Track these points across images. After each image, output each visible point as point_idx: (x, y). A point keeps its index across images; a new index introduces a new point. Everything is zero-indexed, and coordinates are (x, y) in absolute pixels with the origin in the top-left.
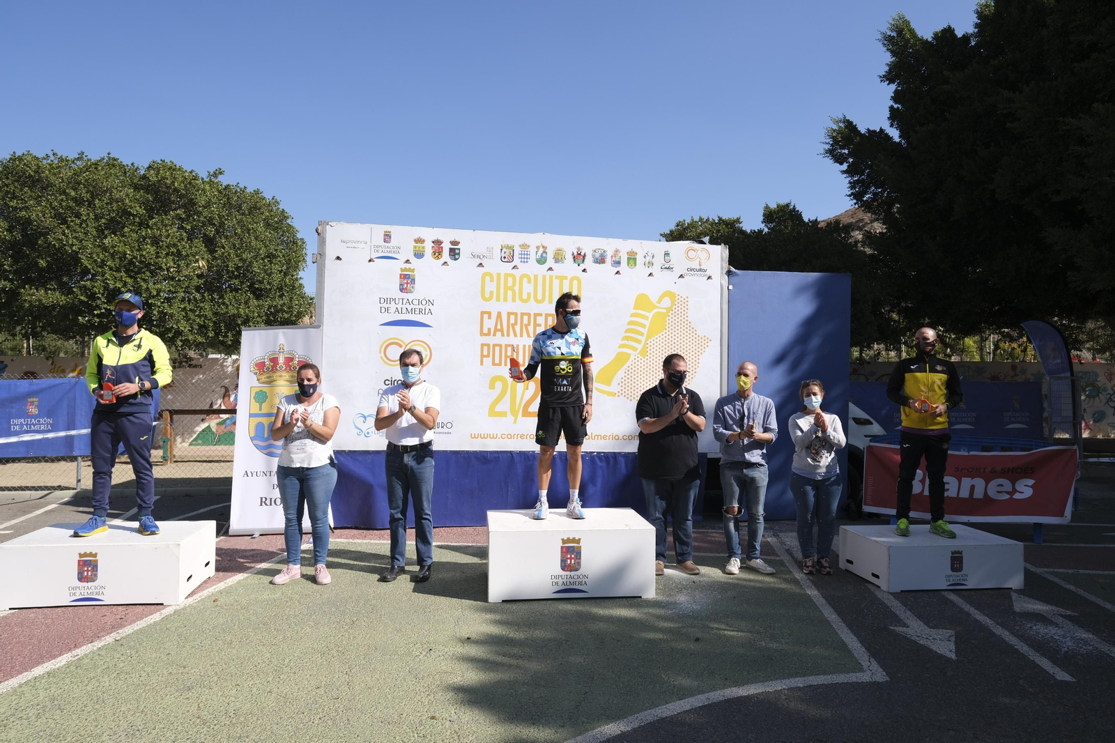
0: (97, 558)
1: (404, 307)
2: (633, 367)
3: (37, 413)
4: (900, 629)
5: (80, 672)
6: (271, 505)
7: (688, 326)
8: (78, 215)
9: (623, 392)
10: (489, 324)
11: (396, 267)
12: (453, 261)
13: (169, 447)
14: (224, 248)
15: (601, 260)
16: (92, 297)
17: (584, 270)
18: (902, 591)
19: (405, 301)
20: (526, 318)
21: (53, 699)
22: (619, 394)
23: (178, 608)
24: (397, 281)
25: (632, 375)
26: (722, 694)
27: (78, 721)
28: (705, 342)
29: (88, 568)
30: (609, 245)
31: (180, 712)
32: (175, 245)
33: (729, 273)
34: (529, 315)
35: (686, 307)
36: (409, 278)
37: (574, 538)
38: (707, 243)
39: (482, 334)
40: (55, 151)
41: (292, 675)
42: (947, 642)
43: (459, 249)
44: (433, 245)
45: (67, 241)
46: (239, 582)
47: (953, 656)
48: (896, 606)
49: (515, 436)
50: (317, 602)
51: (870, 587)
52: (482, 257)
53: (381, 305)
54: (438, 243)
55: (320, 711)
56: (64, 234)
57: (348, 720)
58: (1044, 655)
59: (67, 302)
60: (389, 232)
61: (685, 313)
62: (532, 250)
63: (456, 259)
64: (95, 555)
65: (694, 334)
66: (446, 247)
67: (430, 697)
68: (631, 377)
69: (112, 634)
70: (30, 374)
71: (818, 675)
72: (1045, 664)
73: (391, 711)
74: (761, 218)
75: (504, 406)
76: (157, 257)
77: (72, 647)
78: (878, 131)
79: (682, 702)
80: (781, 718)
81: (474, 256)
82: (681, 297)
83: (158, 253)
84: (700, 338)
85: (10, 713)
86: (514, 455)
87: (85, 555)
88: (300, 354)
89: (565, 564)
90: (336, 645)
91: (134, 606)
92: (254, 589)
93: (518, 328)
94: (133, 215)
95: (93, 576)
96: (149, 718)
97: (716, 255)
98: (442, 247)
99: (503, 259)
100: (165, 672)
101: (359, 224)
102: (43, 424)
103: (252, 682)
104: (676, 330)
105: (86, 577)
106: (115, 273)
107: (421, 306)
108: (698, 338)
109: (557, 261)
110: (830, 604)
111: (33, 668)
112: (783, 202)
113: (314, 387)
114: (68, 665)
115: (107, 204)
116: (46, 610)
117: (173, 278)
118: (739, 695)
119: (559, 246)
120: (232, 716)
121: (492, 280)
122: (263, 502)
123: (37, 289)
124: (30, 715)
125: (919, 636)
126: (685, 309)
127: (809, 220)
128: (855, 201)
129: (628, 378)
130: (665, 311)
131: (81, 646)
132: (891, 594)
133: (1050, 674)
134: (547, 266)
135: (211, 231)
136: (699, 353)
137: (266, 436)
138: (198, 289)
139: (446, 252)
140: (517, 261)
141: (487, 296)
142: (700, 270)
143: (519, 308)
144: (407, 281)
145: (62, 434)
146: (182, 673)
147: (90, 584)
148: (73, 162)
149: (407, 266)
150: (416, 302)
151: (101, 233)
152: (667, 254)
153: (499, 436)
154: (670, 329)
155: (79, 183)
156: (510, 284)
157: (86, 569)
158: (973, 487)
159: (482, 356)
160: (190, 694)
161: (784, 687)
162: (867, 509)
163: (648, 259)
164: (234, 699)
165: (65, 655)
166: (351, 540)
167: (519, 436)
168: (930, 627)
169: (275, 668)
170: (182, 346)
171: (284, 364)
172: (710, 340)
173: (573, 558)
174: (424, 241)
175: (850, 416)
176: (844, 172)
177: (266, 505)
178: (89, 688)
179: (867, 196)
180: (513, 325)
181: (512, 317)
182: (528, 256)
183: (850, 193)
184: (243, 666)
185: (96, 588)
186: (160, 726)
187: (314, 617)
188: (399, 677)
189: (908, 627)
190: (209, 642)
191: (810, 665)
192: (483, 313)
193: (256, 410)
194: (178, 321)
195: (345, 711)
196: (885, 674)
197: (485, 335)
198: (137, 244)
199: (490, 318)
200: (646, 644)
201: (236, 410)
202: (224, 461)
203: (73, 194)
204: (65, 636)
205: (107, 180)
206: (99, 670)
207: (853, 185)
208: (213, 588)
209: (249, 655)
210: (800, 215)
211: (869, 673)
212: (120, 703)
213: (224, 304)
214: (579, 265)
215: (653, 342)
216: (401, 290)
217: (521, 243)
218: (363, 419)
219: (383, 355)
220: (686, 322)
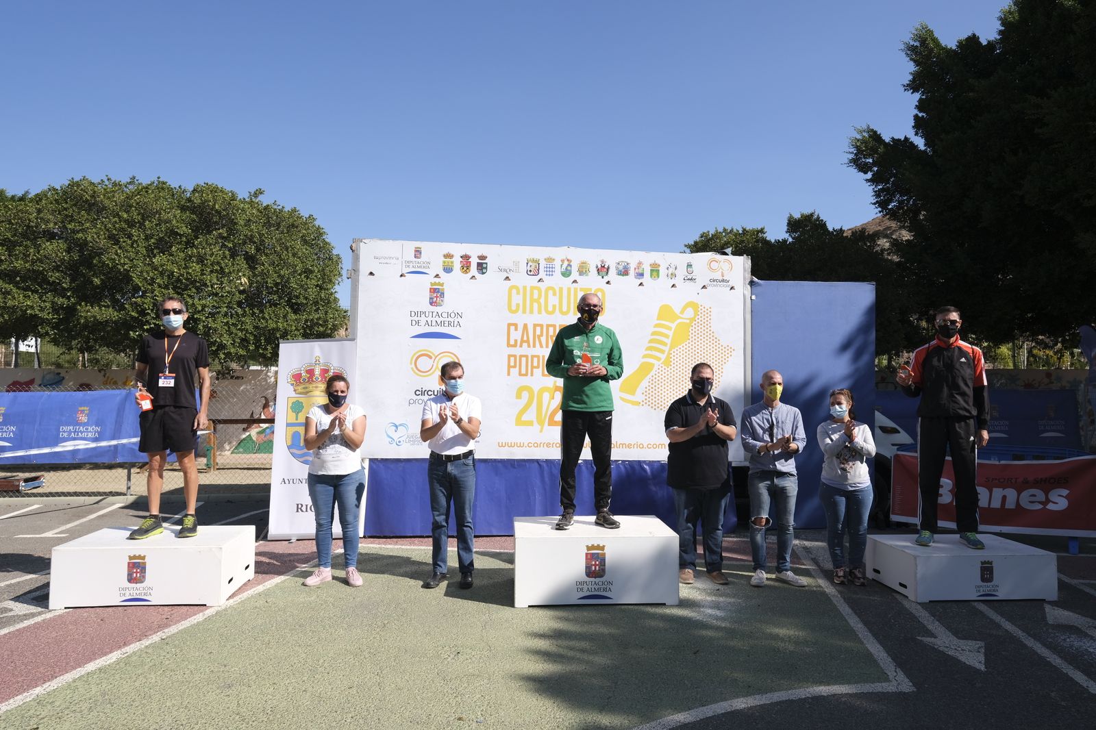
0: (146, 561)
1: (434, 320)
3: (86, 421)
4: (928, 640)
5: (129, 669)
8: (130, 236)
9: (647, 401)
10: (516, 335)
11: (426, 282)
12: (481, 275)
13: (212, 455)
14: (263, 265)
15: (625, 272)
16: (143, 313)
17: (608, 283)
18: (930, 601)
19: (435, 314)
21: (104, 694)
22: (644, 403)
23: (219, 609)
24: (427, 295)
27: (127, 715)
28: (729, 352)
29: (136, 570)
30: (633, 258)
31: (221, 708)
32: (218, 263)
33: (752, 283)
34: (554, 326)
36: (438, 292)
37: (599, 545)
38: (730, 254)
39: (509, 345)
40: (110, 177)
41: (326, 675)
42: (976, 654)
43: (486, 263)
44: (461, 259)
45: (119, 260)
46: (277, 585)
47: (983, 668)
48: (924, 616)
49: (542, 445)
50: (350, 605)
51: (898, 596)
52: (508, 270)
53: (412, 318)
54: (466, 258)
55: (352, 710)
56: (117, 254)
57: (379, 719)
58: (1077, 668)
59: (120, 318)
60: (419, 248)
62: (557, 264)
63: (483, 273)
64: (144, 558)
65: (717, 344)
66: (474, 261)
67: (457, 699)
69: (159, 633)
70: (85, 386)
71: (842, 684)
72: (1079, 677)
73: (420, 712)
74: (785, 228)
75: (531, 415)
76: (202, 274)
77: (122, 644)
78: (903, 139)
79: (705, 708)
81: (501, 270)
83: (203, 270)
85: (64, 706)
86: (540, 463)
87: (135, 557)
88: (334, 367)
89: (590, 570)
90: (368, 647)
91: (179, 607)
92: (290, 592)
93: (543, 339)
94: (181, 236)
95: (141, 578)
96: (192, 713)
97: (739, 266)
98: (470, 262)
99: (529, 272)
100: (207, 670)
101: (391, 241)
102: (91, 432)
103: (288, 681)
105: (135, 579)
106: (163, 290)
107: (450, 319)
109: (581, 273)
110: (856, 613)
111: (86, 664)
112: (807, 212)
114: (118, 662)
115: (156, 225)
116: (98, 609)
117: (216, 295)
118: (762, 703)
119: (583, 260)
120: (270, 713)
121: (518, 293)
122: (299, 508)
123: (92, 307)
124: (83, 708)
125: (947, 647)
127: (834, 229)
128: (880, 209)
129: (652, 388)
130: (688, 321)
131: (130, 644)
132: (919, 604)
133: (1083, 687)
134: (572, 278)
135: (252, 249)
136: (723, 363)
137: (301, 445)
138: (240, 304)
139: (474, 267)
140: (542, 274)
141: (514, 308)
142: (723, 281)
143: (544, 319)
144: (436, 294)
145: (113, 443)
146: (223, 671)
147: (139, 585)
148: (126, 186)
149: (437, 280)
150: (445, 315)
151: (150, 253)
152: (689, 266)
153: (526, 444)
155: (131, 206)
156: (536, 297)
157: (135, 571)
158: (1004, 498)
159: (509, 367)
160: (231, 691)
161: (808, 695)
162: (895, 518)
163: (671, 271)
164: (271, 697)
165: (116, 652)
166: (383, 546)
167: (545, 445)
168: (959, 638)
169: (310, 668)
170: (225, 358)
171: (320, 375)
174: (453, 256)
175: (878, 424)
176: (867, 180)
177: (302, 511)
178: (137, 684)
179: (893, 204)
180: (539, 337)
181: (538, 329)
182: (553, 270)
183: (875, 201)
184: (280, 665)
185: (144, 589)
186: (203, 721)
187: (347, 619)
188: (428, 679)
189: (936, 637)
190: (249, 642)
191: (834, 674)
192: (509, 325)
193: (292, 420)
194: (222, 335)
195: (376, 711)
196: (911, 684)
197: (512, 346)
198: (183, 263)
199: (516, 329)
200: (670, 651)
201: (274, 419)
202: (264, 469)
203: (125, 216)
204: (115, 634)
205: (156, 203)
206: (146, 667)
207: (877, 194)
208: (252, 590)
209: (286, 655)
210: (825, 224)
211: (895, 683)
212: (165, 698)
213: (264, 318)
214: (603, 277)
215: (676, 352)
216: (431, 304)
217: (546, 256)
218: (395, 428)
219: (413, 366)
220: (709, 332)
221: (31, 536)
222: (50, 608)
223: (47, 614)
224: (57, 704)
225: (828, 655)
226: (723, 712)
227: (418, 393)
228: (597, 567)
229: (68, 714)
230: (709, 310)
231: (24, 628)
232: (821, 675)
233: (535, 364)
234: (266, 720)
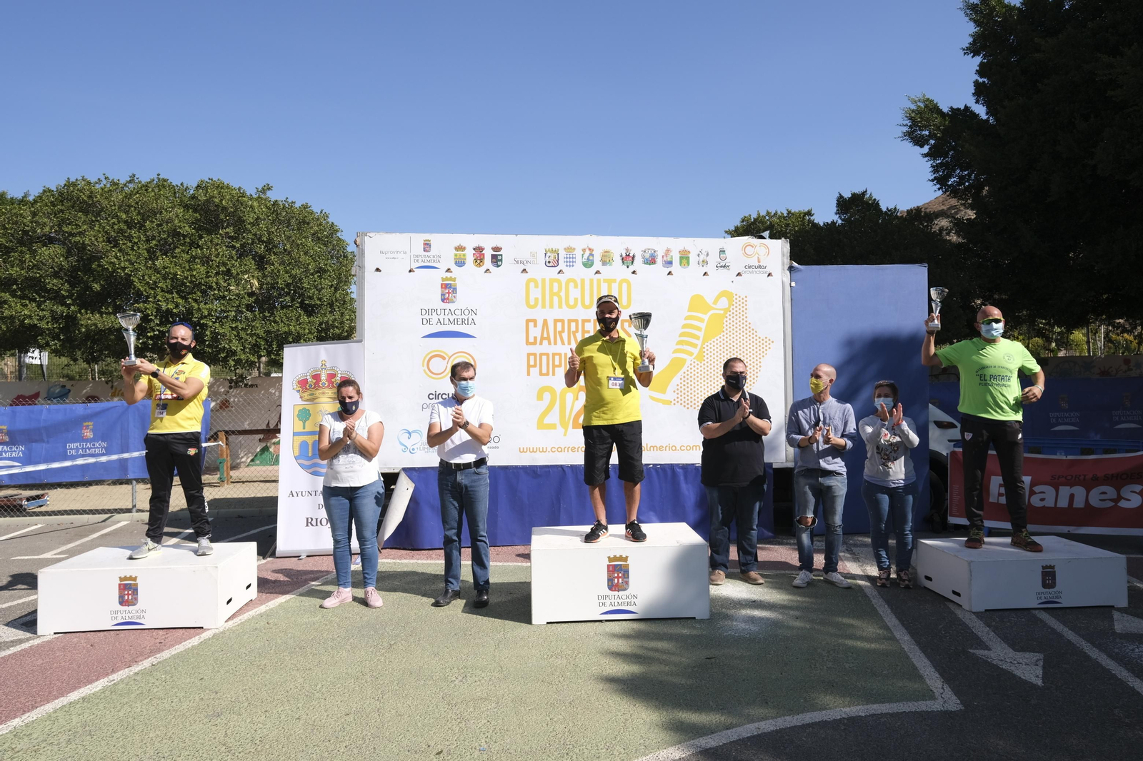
0: (137, 582)
1: (446, 317)
2: (689, 373)
3: (92, 437)
4: (980, 653)
5: (115, 697)
6: (317, 525)
7: (747, 328)
8: (129, 238)
9: (679, 400)
10: (535, 332)
11: (437, 277)
12: (496, 268)
13: (225, 468)
14: (273, 265)
15: (651, 261)
17: (634, 272)
18: (986, 610)
19: (447, 312)
20: (573, 325)
21: (85, 725)
22: (675, 402)
23: (217, 631)
24: (438, 291)
25: (689, 381)
26: (774, 723)
27: (106, 748)
28: (767, 344)
29: (128, 592)
30: (659, 244)
31: (207, 739)
32: (224, 264)
33: (791, 269)
34: (576, 321)
35: (745, 307)
36: (450, 287)
37: (621, 556)
38: (767, 237)
39: (528, 343)
40: (107, 175)
41: (323, 700)
42: (1034, 667)
43: (501, 255)
44: (474, 252)
45: (119, 264)
46: (280, 605)
47: (1040, 683)
48: (980, 629)
49: (566, 449)
50: (356, 625)
51: (950, 605)
52: (525, 262)
53: (423, 317)
54: (479, 250)
56: (117, 258)
57: (374, 748)
60: (428, 240)
61: (744, 313)
62: (578, 253)
63: (498, 266)
64: (135, 579)
65: (754, 336)
66: (488, 253)
67: (461, 725)
68: (688, 383)
69: (150, 659)
70: (92, 398)
71: (883, 703)
73: (420, 739)
74: (835, 209)
75: (553, 417)
76: (208, 277)
77: (109, 671)
78: (962, 108)
80: (837, 749)
81: (517, 262)
82: (739, 297)
83: (208, 272)
84: (761, 340)
85: (42, 739)
86: (565, 469)
87: (125, 578)
88: (342, 371)
89: (612, 583)
90: (371, 670)
91: (174, 630)
92: (294, 612)
93: (565, 335)
94: (184, 236)
95: (134, 600)
96: (176, 745)
97: (776, 251)
98: (484, 254)
99: (547, 264)
100: (197, 698)
101: (398, 234)
102: (97, 448)
103: (282, 708)
104: (734, 332)
105: (127, 601)
106: (167, 294)
107: (463, 316)
108: (759, 340)
109: (604, 263)
110: (903, 625)
111: (69, 693)
112: (858, 190)
113: (356, 403)
114: (103, 691)
115: (158, 225)
116: (89, 634)
117: (224, 297)
118: (792, 725)
119: (607, 248)
120: (258, 743)
121: (536, 286)
122: (309, 522)
123: (92, 314)
124: (62, 740)
125: (1001, 660)
126: (744, 309)
127: (887, 209)
128: (938, 186)
129: (684, 385)
130: (722, 312)
131: (118, 671)
132: (974, 613)
134: (594, 269)
135: (261, 249)
136: (761, 356)
137: (310, 455)
138: (249, 308)
139: (488, 259)
140: (562, 266)
141: (532, 303)
142: (759, 267)
143: (566, 314)
144: (448, 290)
145: (114, 457)
146: (213, 699)
147: (131, 608)
148: (125, 185)
149: (448, 275)
150: (458, 312)
151: (152, 255)
152: (722, 251)
153: (549, 449)
154: (728, 332)
155: (130, 206)
156: (555, 289)
157: (126, 592)
158: (1072, 496)
159: (529, 366)
160: (219, 720)
161: (844, 716)
162: (953, 520)
163: (702, 257)
164: (261, 726)
165: (102, 680)
166: (398, 561)
167: (570, 449)
168: (1015, 650)
169: (307, 694)
170: (235, 366)
171: (327, 380)
172: (773, 342)
173: (620, 577)
174: (465, 248)
175: (930, 419)
176: (925, 155)
177: (312, 525)
178: (121, 714)
179: (952, 180)
180: (560, 333)
181: (559, 325)
182: (574, 260)
183: (933, 177)
184: (275, 691)
185: (137, 612)
186: (186, 753)
187: (352, 640)
188: (432, 703)
189: (990, 650)
190: (244, 667)
192: (528, 321)
193: (299, 428)
194: (231, 341)
195: (372, 739)
196: (959, 702)
197: (531, 344)
198: (187, 265)
199: (535, 326)
201: (279, 429)
203: (124, 216)
204: (104, 660)
205: (157, 201)
206: (133, 696)
207: (935, 169)
208: (253, 611)
209: (282, 680)
210: (878, 204)
211: (940, 701)
212: (149, 729)
213: (275, 322)
214: (628, 267)
215: (710, 346)
216: (443, 300)
217: (566, 246)
218: (408, 435)
219: (426, 367)
220: (745, 323)
221: (29, 557)
222: (39, 633)
223: (35, 640)
224: (35, 736)
225: (869, 670)
226: (749, 735)
227: (431, 396)
228: (620, 580)
229: (44, 747)
230: (745, 299)
231: (10, 655)
232: (860, 694)
233: (557, 363)
234: (253, 750)
